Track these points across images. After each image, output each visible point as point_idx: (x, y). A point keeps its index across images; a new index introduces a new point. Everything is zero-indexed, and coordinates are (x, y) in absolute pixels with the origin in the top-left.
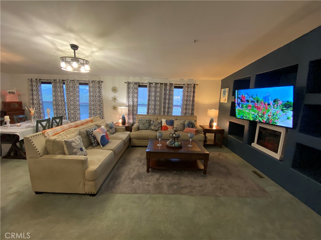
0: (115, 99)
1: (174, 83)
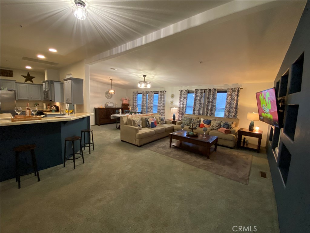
0: (172, 102)
1: (217, 88)
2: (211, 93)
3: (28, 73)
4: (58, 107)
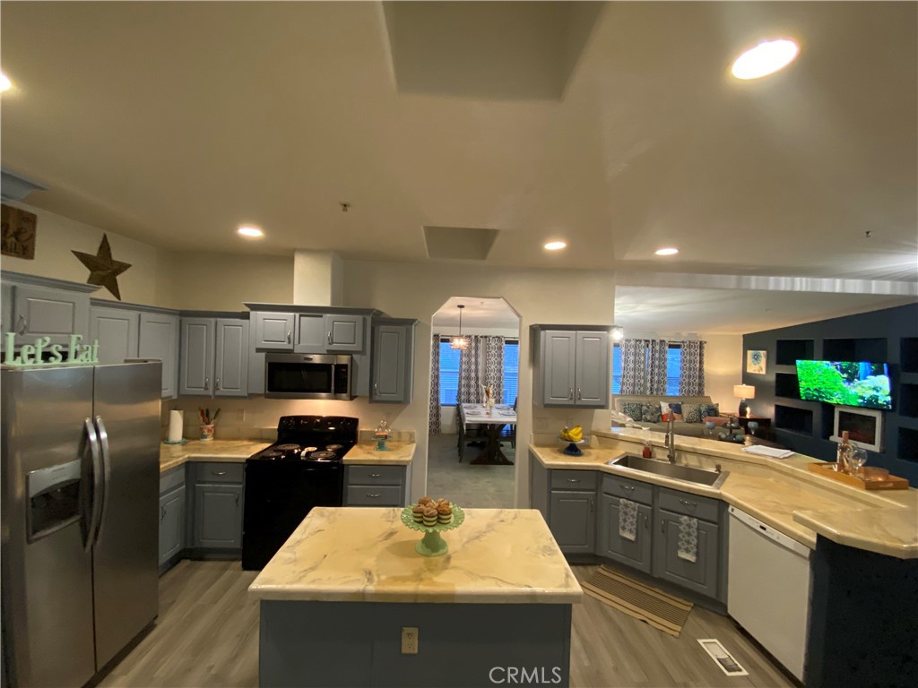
1: (667, 340)
2: (657, 348)
3: (105, 237)
4: (354, 422)
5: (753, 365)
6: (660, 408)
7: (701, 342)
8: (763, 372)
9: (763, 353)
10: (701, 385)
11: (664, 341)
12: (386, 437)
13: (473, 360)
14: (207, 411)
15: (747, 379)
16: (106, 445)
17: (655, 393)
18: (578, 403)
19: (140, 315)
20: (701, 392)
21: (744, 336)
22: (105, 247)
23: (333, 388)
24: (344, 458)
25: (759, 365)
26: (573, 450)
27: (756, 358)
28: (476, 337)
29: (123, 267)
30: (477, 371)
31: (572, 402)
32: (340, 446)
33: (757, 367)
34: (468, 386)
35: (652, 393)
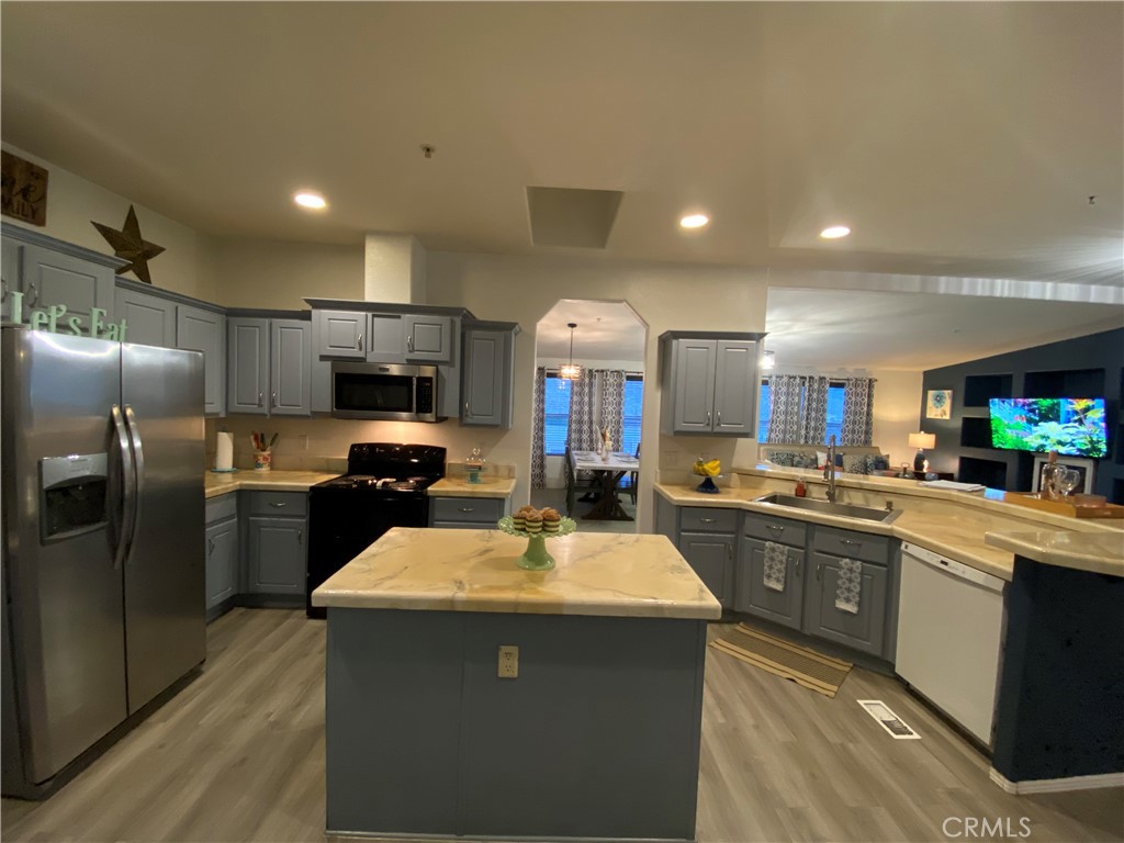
1: (828, 376)
2: (816, 386)
3: (131, 211)
4: (442, 451)
5: (934, 409)
6: (816, 459)
7: (870, 380)
8: (947, 417)
9: (947, 393)
10: (868, 433)
11: (824, 378)
12: (480, 468)
13: (586, 399)
14: (262, 435)
15: (926, 426)
16: (140, 457)
17: (810, 442)
18: (717, 429)
19: (177, 308)
20: (867, 442)
21: (925, 373)
22: (132, 221)
23: (414, 406)
24: (429, 488)
25: (942, 409)
26: (708, 486)
27: (939, 400)
28: (590, 371)
29: (154, 251)
30: (590, 413)
31: (709, 429)
32: (424, 479)
33: (939, 411)
34: (580, 431)
35: (806, 442)
